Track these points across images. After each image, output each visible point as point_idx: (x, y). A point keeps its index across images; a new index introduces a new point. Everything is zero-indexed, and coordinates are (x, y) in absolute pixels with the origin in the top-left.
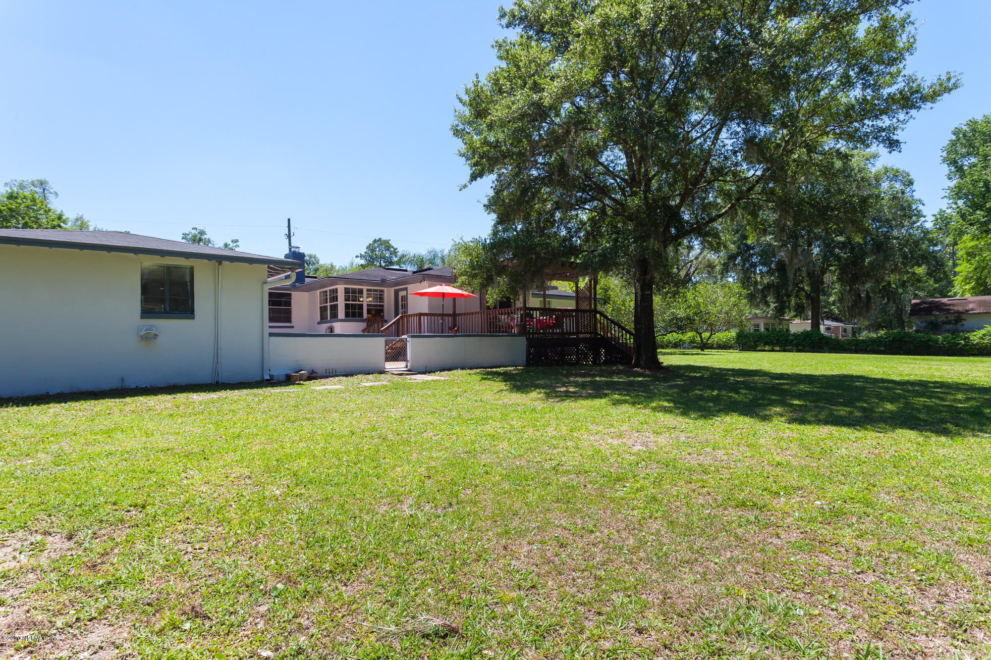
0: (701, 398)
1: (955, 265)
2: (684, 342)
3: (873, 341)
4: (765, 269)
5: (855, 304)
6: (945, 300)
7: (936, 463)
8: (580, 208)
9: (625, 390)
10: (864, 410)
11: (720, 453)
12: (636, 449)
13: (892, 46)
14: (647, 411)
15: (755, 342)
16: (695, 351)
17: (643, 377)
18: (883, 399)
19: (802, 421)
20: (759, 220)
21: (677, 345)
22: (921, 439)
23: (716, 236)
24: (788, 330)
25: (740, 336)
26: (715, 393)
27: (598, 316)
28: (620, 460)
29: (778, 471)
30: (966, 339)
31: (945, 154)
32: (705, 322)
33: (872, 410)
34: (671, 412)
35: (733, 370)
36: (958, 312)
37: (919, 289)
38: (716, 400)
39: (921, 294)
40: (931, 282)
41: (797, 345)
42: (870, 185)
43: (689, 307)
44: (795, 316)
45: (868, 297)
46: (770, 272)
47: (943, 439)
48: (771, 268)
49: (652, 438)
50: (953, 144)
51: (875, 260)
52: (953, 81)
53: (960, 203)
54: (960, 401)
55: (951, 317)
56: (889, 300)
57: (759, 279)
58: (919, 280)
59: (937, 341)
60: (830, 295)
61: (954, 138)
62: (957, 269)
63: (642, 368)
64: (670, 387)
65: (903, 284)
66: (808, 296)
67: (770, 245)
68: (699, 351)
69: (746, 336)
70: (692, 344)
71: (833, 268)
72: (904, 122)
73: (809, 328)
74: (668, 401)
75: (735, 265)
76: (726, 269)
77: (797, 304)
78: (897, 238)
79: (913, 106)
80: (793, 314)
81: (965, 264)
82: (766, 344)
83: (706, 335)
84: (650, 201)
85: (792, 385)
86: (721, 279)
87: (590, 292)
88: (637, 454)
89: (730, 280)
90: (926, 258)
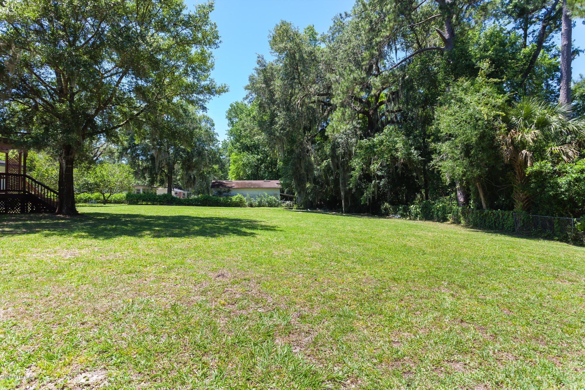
0: (106, 229)
1: (229, 166)
2: (92, 199)
3: (196, 200)
4: (144, 158)
5: (189, 181)
6: (224, 182)
7: (209, 247)
8: (14, 100)
9: (52, 228)
10: (187, 230)
11: (118, 254)
12: (67, 258)
13: (205, 64)
14: (71, 238)
15: (137, 199)
16: (99, 205)
17: (65, 220)
18: (194, 225)
19: (159, 237)
20: (142, 131)
21: (86, 201)
22: (206, 240)
23: (117, 137)
24: (155, 193)
25: (128, 196)
26: (114, 226)
27: (27, 179)
28: (57, 264)
29: (147, 258)
30: (231, 199)
31: (227, 114)
32: (107, 186)
33: (189, 230)
34: (87, 237)
35: (124, 215)
36: (229, 187)
37: (216, 175)
38: (114, 230)
39: (216, 178)
40: (220, 172)
41: (160, 202)
42: (197, 122)
43: (97, 177)
44: (160, 186)
45: (194, 178)
46: (147, 160)
47: (213, 239)
48: (147, 158)
49: (77, 251)
50: (230, 110)
51: (198, 160)
52: (226, 88)
53: (232, 137)
54: (222, 224)
55: (226, 189)
56: (203, 180)
57: (140, 163)
58: (216, 171)
59: (220, 200)
60: (177, 176)
61: (230, 108)
62: (230, 168)
63: (63, 215)
64: (85, 225)
65: (209, 173)
66: (166, 175)
67: (147, 145)
68: (103, 205)
69: (132, 196)
70: (97, 201)
71: (179, 162)
72: (209, 99)
73: (166, 192)
74: (85, 232)
75: (126, 153)
76: (121, 156)
77: (161, 179)
78: (207, 150)
79: (212, 94)
80: (158, 184)
81: (233, 166)
82: (143, 200)
83: (107, 195)
84: (74, 109)
85: (155, 221)
86: (118, 161)
87: (20, 162)
88: (69, 260)
89: (124, 162)
90: (218, 161)
